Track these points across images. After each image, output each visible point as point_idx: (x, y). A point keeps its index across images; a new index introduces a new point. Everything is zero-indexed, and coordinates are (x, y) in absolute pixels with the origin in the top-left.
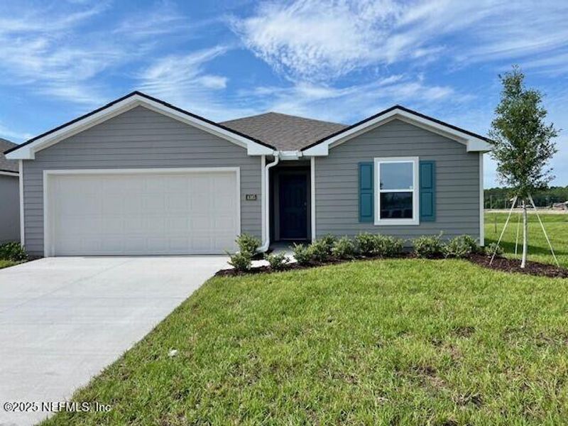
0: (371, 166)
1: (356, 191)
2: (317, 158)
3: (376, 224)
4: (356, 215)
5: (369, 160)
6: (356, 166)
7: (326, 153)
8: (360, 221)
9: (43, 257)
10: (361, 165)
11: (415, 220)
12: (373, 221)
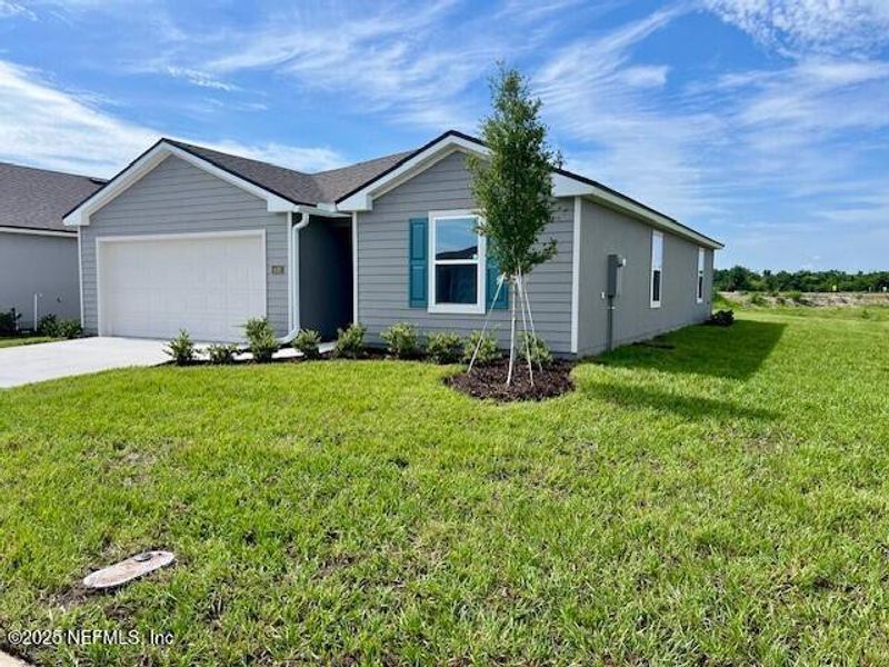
0: (425, 223)
1: (406, 262)
2: (360, 213)
3: (430, 310)
4: (407, 297)
5: (423, 216)
6: (407, 225)
8: (411, 306)
9: (96, 335)
10: (412, 223)
11: (479, 307)
12: (426, 306)
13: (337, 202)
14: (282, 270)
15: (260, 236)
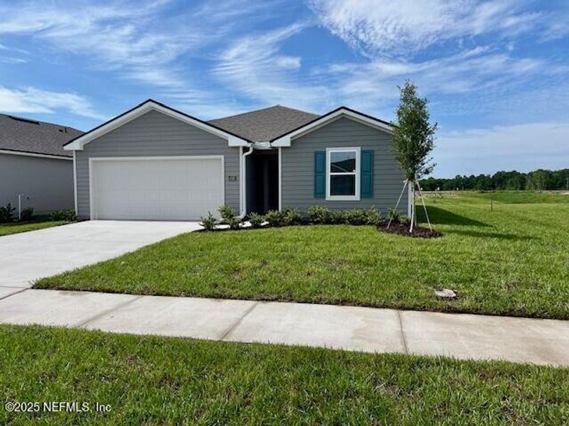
0: (324, 154)
1: (312, 174)
2: (283, 148)
3: (327, 199)
4: (313, 192)
5: (323, 150)
6: (313, 155)
7: (288, 144)
8: (315, 197)
9: (89, 220)
10: (316, 153)
11: (357, 197)
12: (324, 197)
13: (271, 142)
14: (236, 179)
15: (220, 159)
